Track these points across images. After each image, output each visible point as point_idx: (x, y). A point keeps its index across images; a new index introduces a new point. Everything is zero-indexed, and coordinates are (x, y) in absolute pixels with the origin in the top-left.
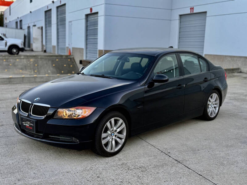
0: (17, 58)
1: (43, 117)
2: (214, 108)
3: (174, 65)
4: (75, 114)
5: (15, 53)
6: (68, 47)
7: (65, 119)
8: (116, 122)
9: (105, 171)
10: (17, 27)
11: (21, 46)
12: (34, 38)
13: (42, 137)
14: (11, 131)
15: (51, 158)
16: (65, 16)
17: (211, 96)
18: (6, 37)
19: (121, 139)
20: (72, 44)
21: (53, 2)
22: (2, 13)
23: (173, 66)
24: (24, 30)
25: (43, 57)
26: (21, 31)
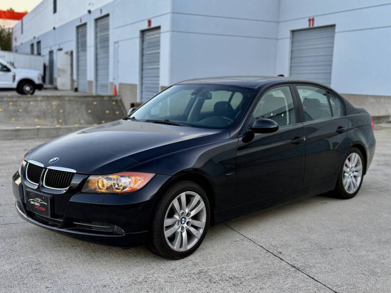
0: (31, 99)
1: (63, 190)
2: (353, 178)
3: (286, 105)
4: (118, 185)
5: (28, 92)
6: (112, 83)
7: (102, 193)
8: (189, 199)
9: (170, 284)
10: (32, 53)
11: (37, 81)
12: (59, 70)
13: (61, 225)
14: (13, 215)
15: (78, 260)
16: (108, 34)
17: (348, 158)
18: (15, 68)
19: (196, 228)
20: (118, 77)
21: (89, 12)
22: (9, 31)
23: (285, 107)
24: (43, 56)
25: (72, 99)
26: (38, 58)
